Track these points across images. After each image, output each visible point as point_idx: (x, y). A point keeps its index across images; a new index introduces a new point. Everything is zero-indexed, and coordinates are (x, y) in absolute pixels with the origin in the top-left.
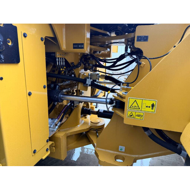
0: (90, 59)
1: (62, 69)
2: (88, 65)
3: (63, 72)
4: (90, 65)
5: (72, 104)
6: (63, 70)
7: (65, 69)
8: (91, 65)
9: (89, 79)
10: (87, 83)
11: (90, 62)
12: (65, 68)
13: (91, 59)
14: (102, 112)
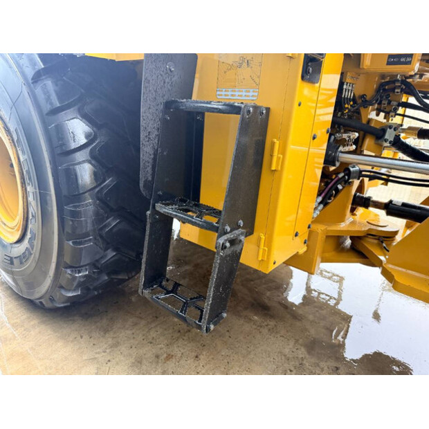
0: (394, 92)
1: (346, 106)
2: (386, 102)
3: (347, 111)
4: (392, 102)
5: (347, 177)
6: (347, 108)
7: (351, 106)
8: (394, 103)
9: (393, 129)
10: (387, 137)
11: (392, 97)
12: (352, 103)
13: (396, 91)
14: (400, 204)
